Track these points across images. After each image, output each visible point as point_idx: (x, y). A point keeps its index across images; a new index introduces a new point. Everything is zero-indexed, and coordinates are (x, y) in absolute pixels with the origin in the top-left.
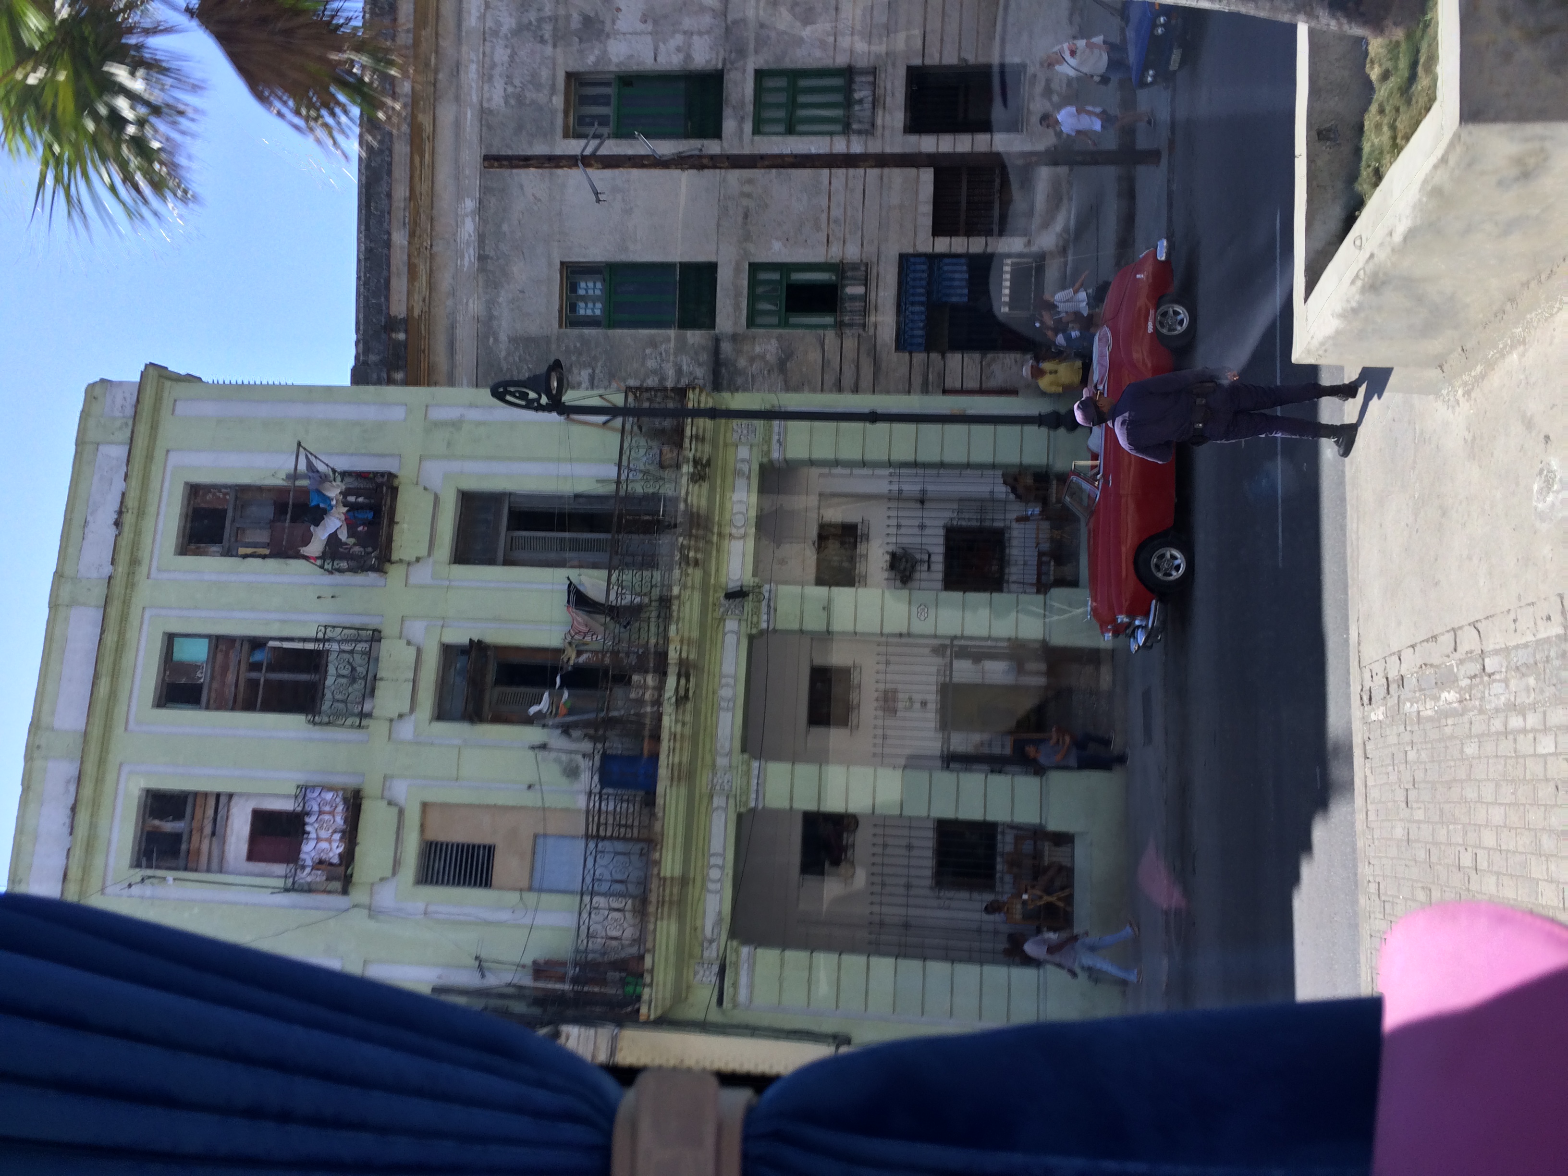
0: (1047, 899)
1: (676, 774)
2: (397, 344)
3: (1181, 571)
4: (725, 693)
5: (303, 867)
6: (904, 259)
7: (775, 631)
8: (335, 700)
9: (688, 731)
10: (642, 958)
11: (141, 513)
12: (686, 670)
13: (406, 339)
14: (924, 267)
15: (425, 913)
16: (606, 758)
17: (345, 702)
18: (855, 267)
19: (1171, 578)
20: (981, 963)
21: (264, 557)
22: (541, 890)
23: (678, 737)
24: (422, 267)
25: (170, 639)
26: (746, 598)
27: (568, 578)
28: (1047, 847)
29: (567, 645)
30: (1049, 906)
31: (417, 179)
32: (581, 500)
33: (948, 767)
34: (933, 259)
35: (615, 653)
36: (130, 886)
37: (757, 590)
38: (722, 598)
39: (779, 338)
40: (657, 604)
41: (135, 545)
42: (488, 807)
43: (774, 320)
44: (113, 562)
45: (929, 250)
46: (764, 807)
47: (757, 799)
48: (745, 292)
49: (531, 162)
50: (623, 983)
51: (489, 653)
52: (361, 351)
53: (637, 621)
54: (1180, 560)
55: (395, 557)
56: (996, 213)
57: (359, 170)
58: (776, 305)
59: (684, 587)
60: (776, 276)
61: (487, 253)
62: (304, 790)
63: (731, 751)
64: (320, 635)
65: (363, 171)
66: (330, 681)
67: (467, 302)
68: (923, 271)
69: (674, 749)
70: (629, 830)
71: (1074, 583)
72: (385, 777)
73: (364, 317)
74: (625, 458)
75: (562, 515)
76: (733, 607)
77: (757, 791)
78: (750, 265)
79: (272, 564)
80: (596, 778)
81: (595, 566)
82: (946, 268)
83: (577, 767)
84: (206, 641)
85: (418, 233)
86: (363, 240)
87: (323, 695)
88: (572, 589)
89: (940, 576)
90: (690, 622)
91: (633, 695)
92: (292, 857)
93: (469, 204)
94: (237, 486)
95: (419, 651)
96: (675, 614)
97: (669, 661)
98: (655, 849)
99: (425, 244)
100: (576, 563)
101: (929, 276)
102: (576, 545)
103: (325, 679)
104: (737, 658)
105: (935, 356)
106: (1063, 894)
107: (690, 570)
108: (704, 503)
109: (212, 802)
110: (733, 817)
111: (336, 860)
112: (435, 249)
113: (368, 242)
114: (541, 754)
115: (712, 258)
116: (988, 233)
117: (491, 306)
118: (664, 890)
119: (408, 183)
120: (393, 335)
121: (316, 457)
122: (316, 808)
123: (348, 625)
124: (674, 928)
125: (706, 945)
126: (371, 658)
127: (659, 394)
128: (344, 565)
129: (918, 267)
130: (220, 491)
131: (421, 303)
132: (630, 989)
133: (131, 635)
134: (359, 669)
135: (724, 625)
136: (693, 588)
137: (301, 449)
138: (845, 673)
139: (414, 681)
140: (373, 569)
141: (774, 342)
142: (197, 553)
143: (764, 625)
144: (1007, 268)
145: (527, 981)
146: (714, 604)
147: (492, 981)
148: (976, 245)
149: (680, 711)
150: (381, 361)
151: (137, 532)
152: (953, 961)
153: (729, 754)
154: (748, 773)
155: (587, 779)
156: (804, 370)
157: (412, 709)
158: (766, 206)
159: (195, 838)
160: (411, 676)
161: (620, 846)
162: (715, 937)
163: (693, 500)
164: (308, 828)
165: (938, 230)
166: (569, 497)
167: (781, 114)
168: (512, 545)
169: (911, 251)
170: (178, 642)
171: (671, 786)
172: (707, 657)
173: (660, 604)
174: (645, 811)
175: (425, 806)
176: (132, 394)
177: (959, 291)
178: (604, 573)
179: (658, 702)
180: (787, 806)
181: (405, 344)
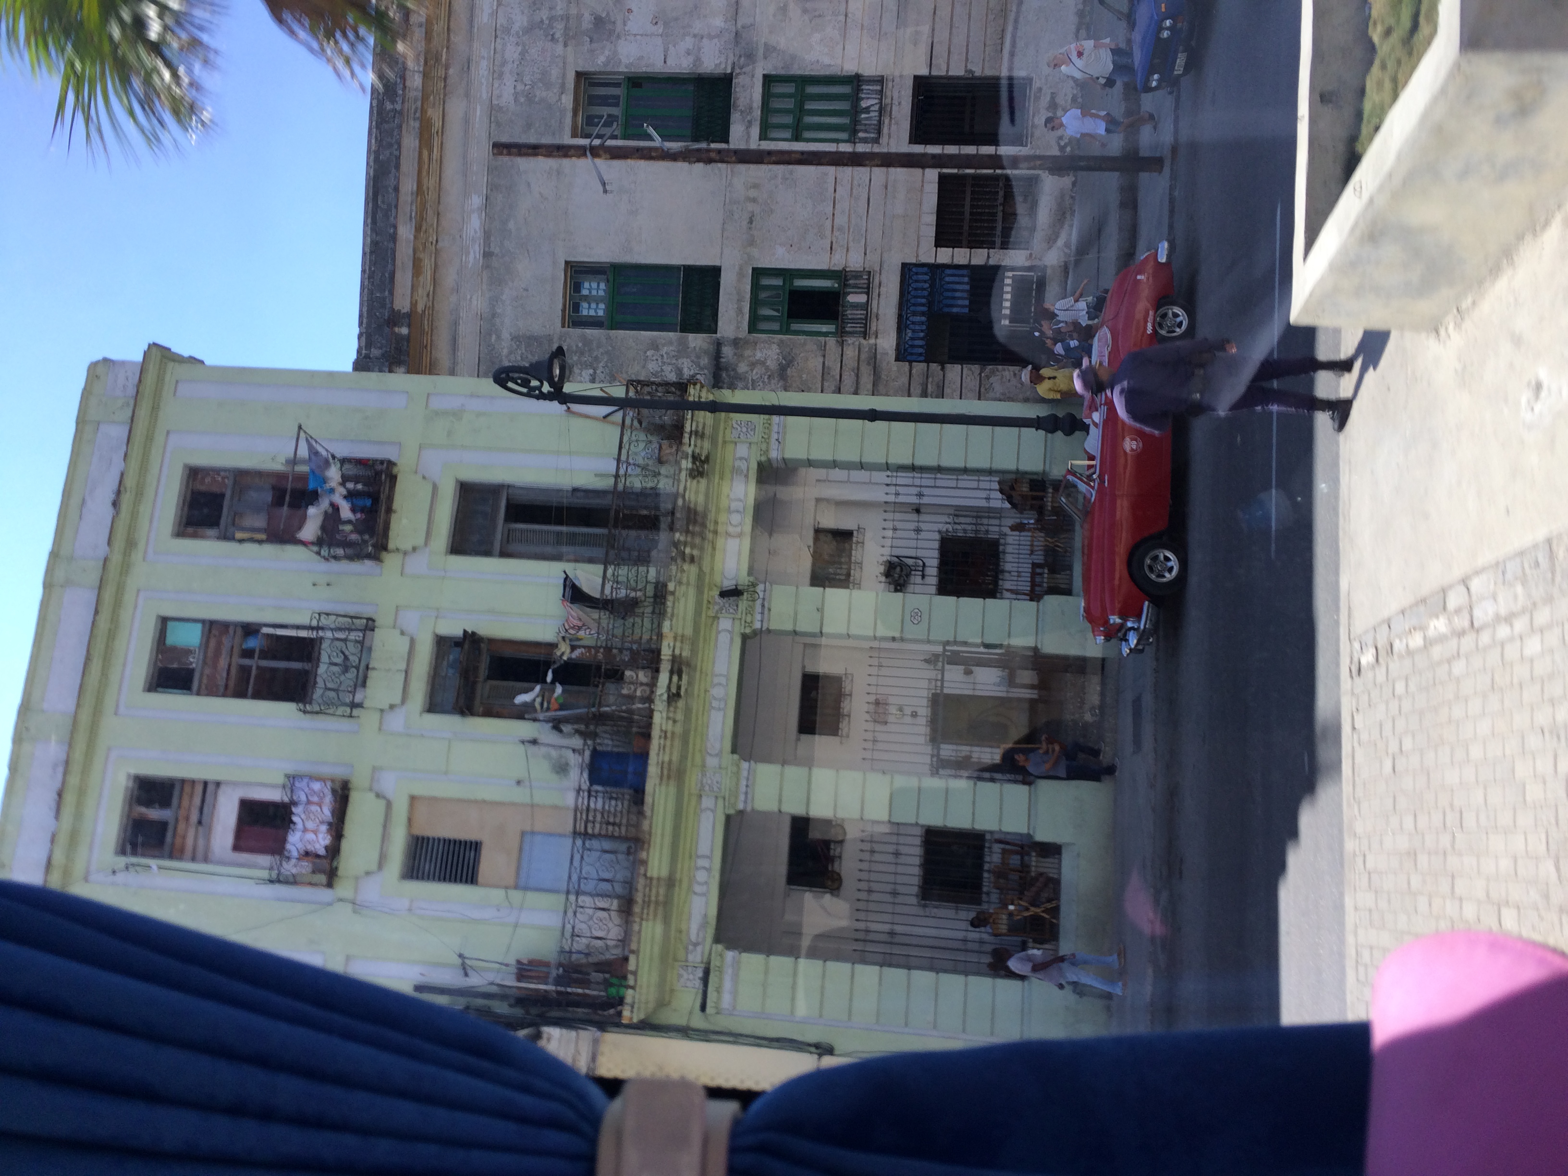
0: (1034, 910)
1: (665, 772)
2: (400, 338)
3: (1175, 572)
4: (717, 692)
5: (289, 858)
6: (906, 268)
7: (769, 631)
8: (327, 689)
9: (679, 729)
10: (626, 959)
11: (139, 494)
12: (678, 667)
13: (409, 333)
14: (927, 277)
15: (410, 910)
16: (596, 754)
17: (336, 690)
18: (857, 275)
19: (1164, 580)
20: (966, 973)
21: (260, 542)
22: (526, 888)
23: (669, 735)
24: (426, 261)
25: (164, 621)
26: (741, 597)
27: (565, 572)
28: (1034, 860)
29: (560, 639)
30: (1035, 918)
31: (424, 173)
32: (579, 494)
33: (937, 773)
34: (935, 269)
35: (608, 649)
36: (114, 872)
37: (752, 589)
38: (717, 597)
39: (781, 344)
40: (652, 600)
41: (132, 529)
42: (476, 802)
43: (776, 326)
44: (109, 543)
45: (931, 260)
46: (753, 810)
47: (745, 802)
48: (748, 296)
49: (540, 150)
50: (607, 984)
51: (482, 645)
52: (363, 344)
53: (631, 616)
54: (1174, 562)
55: (391, 545)
56: (999, 226)
57: (368, 163)
58: (777, 311)
59: (680, 583)
60: (778, 282)
61: (492, 249)
62: (292, 780)
63: (721, 751)
64: (314, 623)
65: (372, 164)
66: (322, 669)
67: (471, 298)
68: (925, 282)
69: (664, 747)
70: (617, 829)
71: (1068, 592)
72: (375, 769)
73: (368, 311)
74: (624, 452)
75: (560, 509)
76: (727, 605)
77: (746, 793)
78: (754, 269)
79: (269, 549)
80: (586, 775)
81: (591, 561)
82: (947, 279)
83: (567, 764)
84: (199, 626)
85: (424, 228)
86: (369, 233)
87: (315, 683)
88: (568, 583)
89: (934, 581)
90: (684, 619)
91: (625, 691)
92: (278, 848)
93: (476, 201)
94: (235, 469)
95: (412, 642)
96: (669, 610)
97: (662, 657)
98: (642, 849)
99: (431, 239)
100: (572, 557)
101: (930, 286)
102: (572, 540)
103: (318, 666)
104: (730, 657)
105: (934, 366)
106: (1049, 905)
107: (686, 567)
108: (701, 499)
109: (199, 789)
110: (721, 819)
111: (322, 852)
112: (440, 244)
113: (374, 235)
114: (532, 749)
115: (717, 263)
116: (991, 245)
117: (495, 303)
118: (650, 890)
119: (416, 177)
120: (396, 330)
121: (316, 442)
122: (303, 798)
123: (342, 613)
124: (659, 929)
125: (691, 947)
126: (364, 647)
127: (660, 389)
128: (340, 552)
129: (921, 277)
130: (219, 475)
131: (425, 298)
132: (613, 991)
133: (125, 615)
134: (351, 658)
135: (718, 623)
136: (688, 584)
137: (302, 434)
138: (837, 680)
139: (406, 672)
140: (369, 556)
141: (775, 349)
142: (195, 536)
143: (757, 625)
144: (1008, 281)
145: (511, 982)
146: (709, 602)
147: (475, 981)
148: (980, 257)
149: (672, 709)
150: (383, 355)
151: (134, 515)
152: (938, 971)
153: (719, 755)
154: (737, 774)
155: (577, 777)
156: (804, 376)
157: (404, 701)
158: (772, 211)
159: (181, 826)
160: (403, 666)
161: (607, 845)
162: (700, 940)
163: (690, 496)
164: (295, 819)
165: (940, 242)
166: (567, 491)
167: (788, 120)
168: (508, 538)
169: (914, 261)
170: (170, 624)
171: (660, 784)
172: (700, 655)
173: (655, 600)
174: (634, 809)
175: (413, 799)
176: (134, 374)
177: (960, 302)
178: (601, 567)
179: (649, 699)
180: (776, 809)
181: (408, 338)
